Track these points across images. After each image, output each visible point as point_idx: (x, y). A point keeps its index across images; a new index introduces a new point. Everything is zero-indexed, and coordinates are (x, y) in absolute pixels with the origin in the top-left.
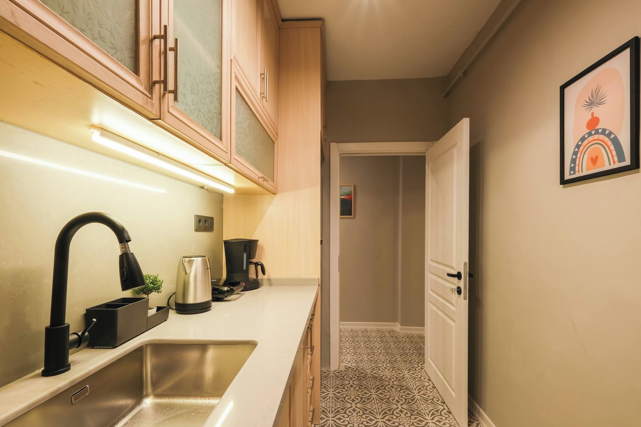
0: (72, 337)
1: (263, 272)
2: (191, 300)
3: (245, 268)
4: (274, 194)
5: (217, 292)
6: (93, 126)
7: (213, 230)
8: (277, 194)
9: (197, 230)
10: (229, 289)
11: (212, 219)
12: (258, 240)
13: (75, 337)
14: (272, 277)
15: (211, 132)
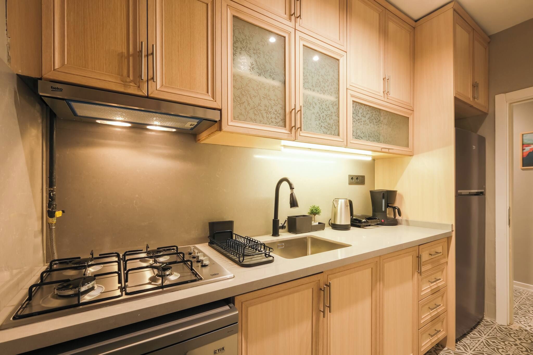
0: (280, 225)
1: (400, 214)
2: (338, 223)
3: (383, 210)
4: (411, 156)
5: (358, 222)
6: (282, 146)
7: (364, 184)
8: (414, 156)
9: (350, 184)
10: (365, 221)
11: (363, 177)
12: (397, 191)
13: (282, 225)
14: (410, 219)
15: (330, 134)
